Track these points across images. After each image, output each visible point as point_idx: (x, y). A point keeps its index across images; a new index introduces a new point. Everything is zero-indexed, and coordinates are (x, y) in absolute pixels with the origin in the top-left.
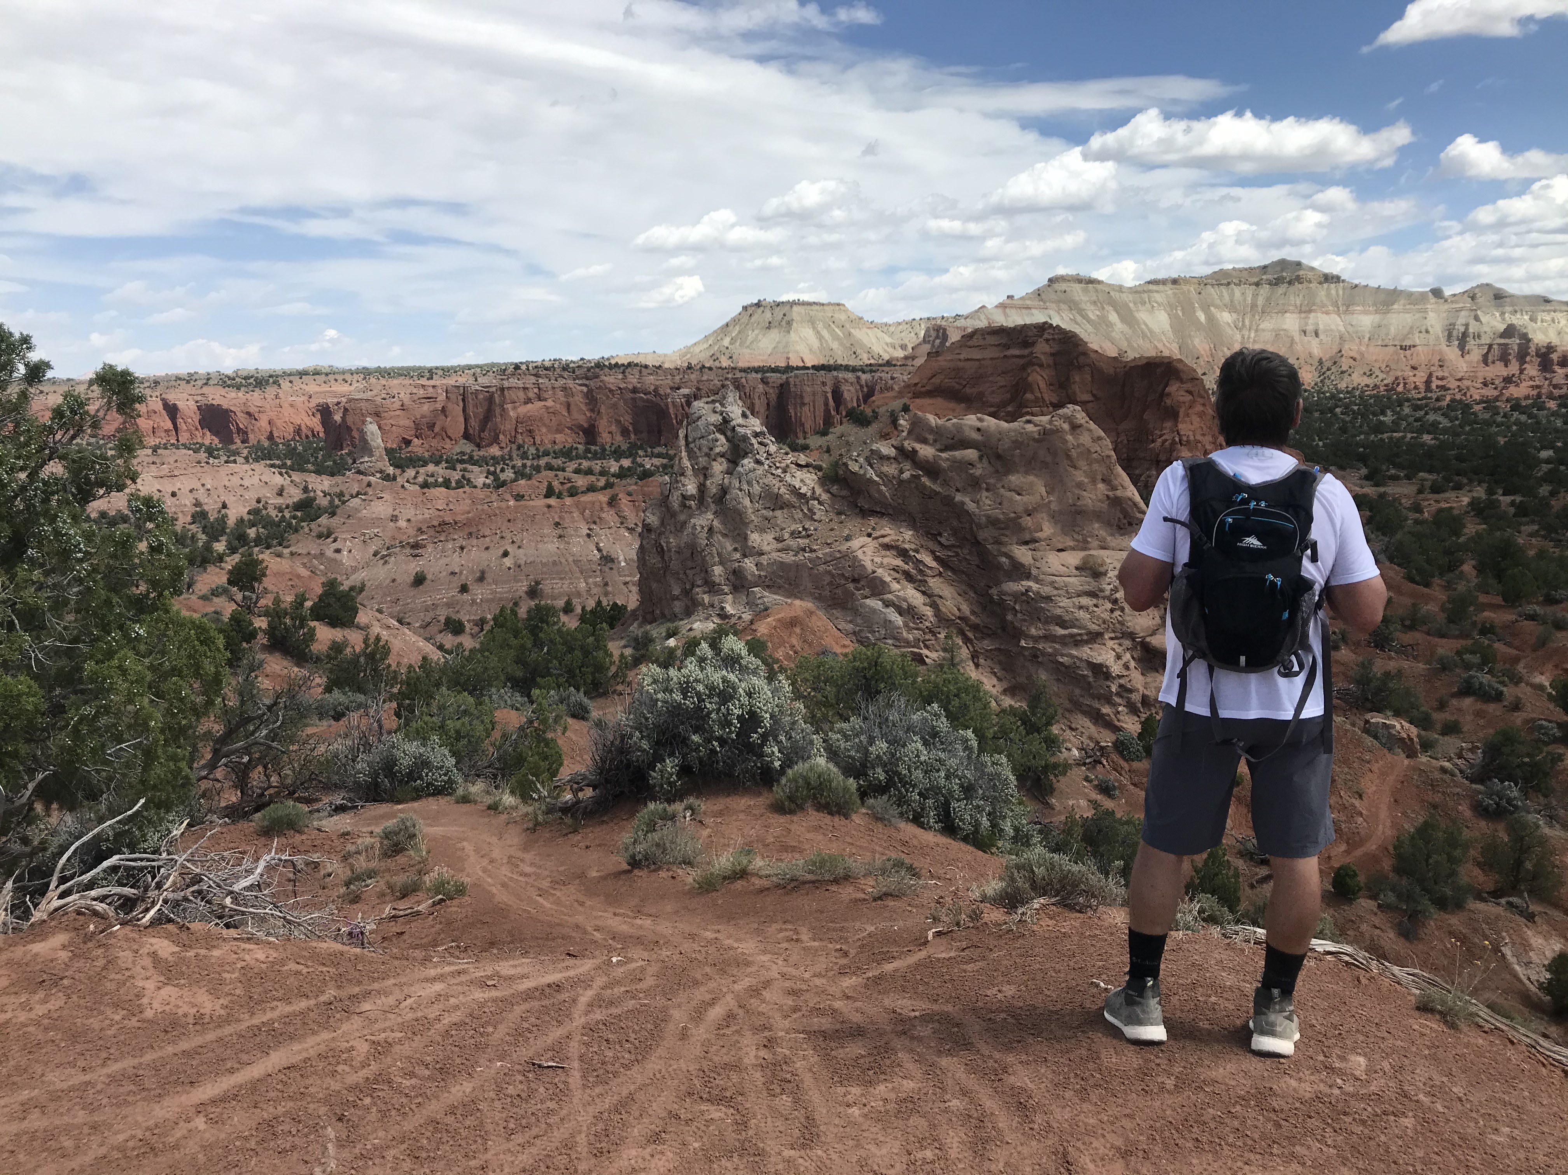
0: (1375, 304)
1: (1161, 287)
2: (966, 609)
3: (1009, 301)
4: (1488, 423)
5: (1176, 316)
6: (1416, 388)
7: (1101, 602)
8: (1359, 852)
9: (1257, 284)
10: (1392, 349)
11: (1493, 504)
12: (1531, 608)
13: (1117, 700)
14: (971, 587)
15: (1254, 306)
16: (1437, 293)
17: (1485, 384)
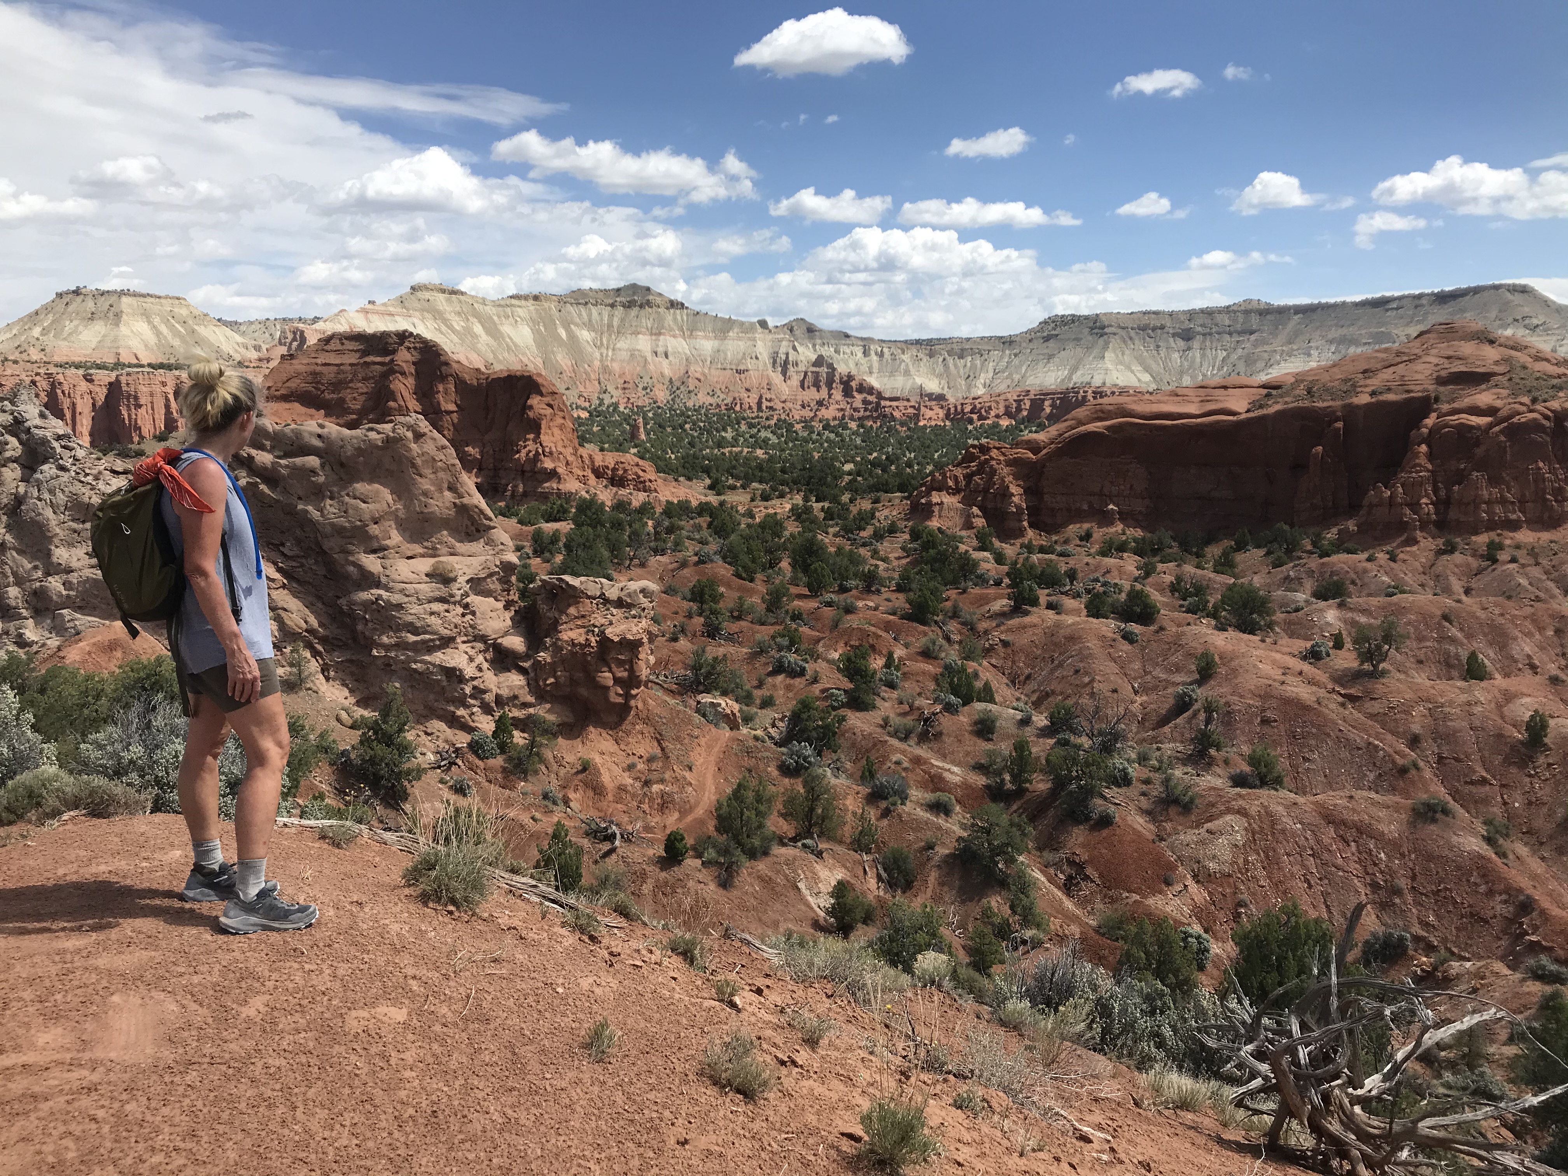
0: (714, 331)
1: (523, 302)
2: (314, 622)
3: (371, 306)
4: (806, 441)
5: (539, 331)
6: (750, 408)
7: (452, 607)
8: (689, 818)
9: (612, 306)
10: (729, 372)
11: (808, 510)
12: (829, 597)
13: (472, 702)
14: (319, 598)
15: (610, 326)
16: (763, 324)
17: (803, 406)
